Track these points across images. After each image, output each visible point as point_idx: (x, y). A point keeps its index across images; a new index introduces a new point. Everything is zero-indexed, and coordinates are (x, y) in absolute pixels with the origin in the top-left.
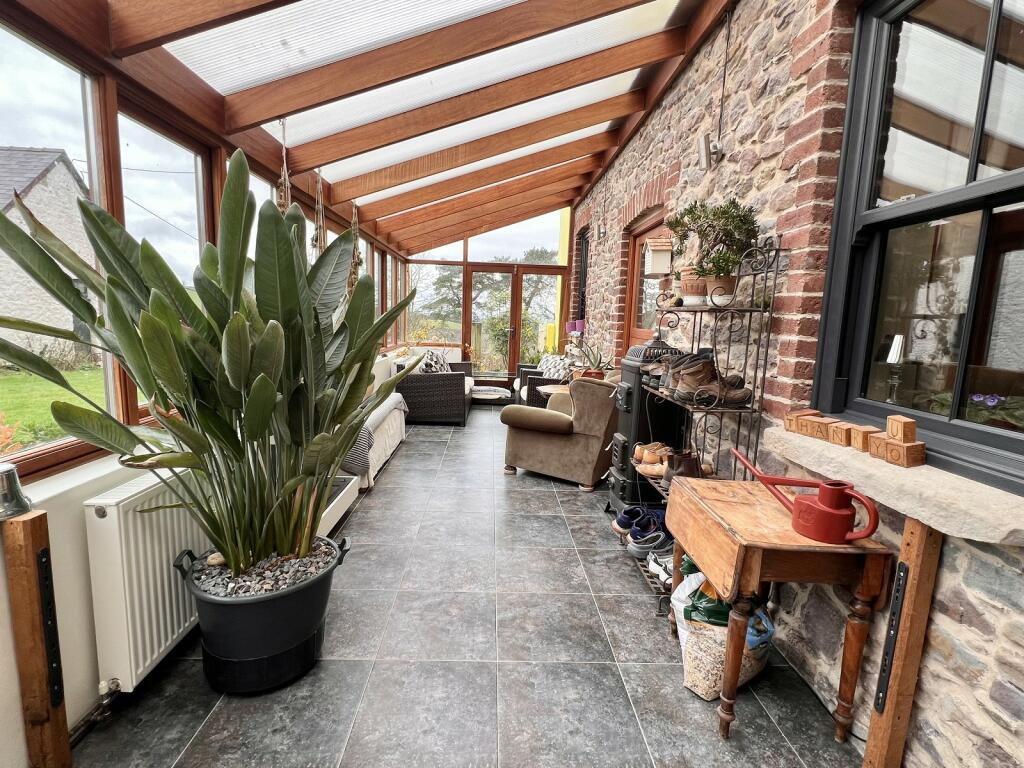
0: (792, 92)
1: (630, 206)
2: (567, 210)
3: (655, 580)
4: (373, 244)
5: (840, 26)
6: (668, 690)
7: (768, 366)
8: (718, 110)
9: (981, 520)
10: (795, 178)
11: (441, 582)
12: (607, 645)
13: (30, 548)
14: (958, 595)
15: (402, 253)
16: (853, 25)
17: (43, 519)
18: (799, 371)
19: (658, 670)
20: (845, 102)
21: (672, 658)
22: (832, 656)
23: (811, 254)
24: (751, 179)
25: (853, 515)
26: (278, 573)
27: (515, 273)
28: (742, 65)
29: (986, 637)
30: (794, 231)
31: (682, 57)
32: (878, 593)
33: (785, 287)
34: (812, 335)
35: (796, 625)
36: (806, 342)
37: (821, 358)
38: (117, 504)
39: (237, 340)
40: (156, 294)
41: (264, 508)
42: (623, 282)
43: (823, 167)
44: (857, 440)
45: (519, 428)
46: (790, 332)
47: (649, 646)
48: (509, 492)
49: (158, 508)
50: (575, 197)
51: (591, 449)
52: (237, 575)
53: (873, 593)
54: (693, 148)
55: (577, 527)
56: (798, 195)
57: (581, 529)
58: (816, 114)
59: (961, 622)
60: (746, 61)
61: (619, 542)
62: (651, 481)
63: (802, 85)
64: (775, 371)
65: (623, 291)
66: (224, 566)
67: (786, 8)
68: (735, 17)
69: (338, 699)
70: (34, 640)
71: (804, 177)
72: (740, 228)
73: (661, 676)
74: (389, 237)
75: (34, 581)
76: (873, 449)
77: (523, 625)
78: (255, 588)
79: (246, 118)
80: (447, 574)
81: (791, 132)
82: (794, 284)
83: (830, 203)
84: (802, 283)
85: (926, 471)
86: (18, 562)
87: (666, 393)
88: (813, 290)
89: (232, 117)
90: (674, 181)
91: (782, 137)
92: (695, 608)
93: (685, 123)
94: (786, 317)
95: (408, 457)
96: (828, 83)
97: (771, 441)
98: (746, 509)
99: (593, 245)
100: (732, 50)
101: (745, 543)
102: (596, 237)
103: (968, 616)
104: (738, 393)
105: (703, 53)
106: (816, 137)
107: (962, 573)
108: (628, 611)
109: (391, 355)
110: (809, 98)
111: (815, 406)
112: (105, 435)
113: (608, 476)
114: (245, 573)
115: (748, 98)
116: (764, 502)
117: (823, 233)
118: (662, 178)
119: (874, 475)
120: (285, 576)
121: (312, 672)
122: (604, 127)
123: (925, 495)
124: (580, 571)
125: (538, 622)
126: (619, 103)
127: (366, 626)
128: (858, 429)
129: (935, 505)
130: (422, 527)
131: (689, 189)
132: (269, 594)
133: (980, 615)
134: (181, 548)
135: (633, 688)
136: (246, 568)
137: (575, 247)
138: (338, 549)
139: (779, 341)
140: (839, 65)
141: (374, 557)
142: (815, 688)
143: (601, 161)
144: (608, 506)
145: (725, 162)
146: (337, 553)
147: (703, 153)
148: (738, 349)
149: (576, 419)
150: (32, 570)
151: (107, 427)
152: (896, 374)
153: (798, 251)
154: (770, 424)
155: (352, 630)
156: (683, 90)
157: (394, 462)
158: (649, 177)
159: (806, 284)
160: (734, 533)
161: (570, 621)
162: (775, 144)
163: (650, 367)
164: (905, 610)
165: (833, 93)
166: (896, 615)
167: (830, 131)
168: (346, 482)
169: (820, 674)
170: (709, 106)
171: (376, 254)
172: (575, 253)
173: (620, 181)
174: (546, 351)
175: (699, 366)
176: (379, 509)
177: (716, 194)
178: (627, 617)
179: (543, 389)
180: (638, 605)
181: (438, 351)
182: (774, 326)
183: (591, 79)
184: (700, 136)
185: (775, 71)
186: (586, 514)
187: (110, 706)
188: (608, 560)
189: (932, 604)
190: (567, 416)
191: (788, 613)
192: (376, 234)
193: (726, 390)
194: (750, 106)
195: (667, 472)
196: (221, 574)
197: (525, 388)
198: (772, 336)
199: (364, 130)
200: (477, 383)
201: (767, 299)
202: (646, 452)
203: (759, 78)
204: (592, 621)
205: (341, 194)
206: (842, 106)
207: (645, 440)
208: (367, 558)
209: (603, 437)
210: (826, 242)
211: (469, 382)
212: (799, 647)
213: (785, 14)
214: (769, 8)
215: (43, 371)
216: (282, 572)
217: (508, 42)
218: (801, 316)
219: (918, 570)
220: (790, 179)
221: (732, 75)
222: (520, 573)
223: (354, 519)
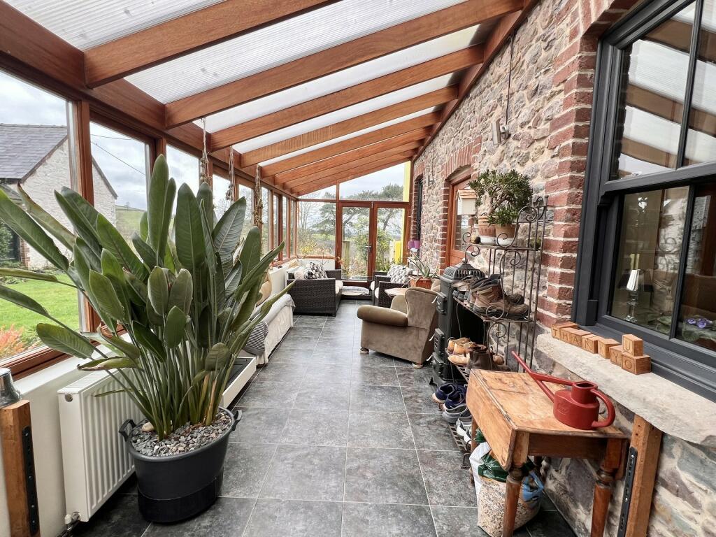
0: (554, 95)
1: (449, 164)
2: (409, 163)
3: (461, 441)
4: (272, 191)
5: (586, 50)
6: (465, 528)
7: (541, 289)
8: (506, 103)
9: (687, 424)
10: (557, 155)
11: (309, 438)
12: (423, 491)
13: (17, 428)
14: (674, 475)
15: (294, 195)
16: (596, 50)
17: (27, 406)
18: (562, 294)
19: (459, 512)
20: (591, 103)
21: (470, 502)
22: (587, 508)
23: (568, 211)
24: (529, 153)
25: (598, 407)
26: (189, 438)
27: (372, 206)
28: (521, 73)
29: (695, 510)
30: (557, 193)
31: (481, 65)
32: (617, 467)
33: (552, 232)
34: (571, 268)
35: (562, 480)
36: (566, 273)
37: (578, 285)
38: (80, 392)
39: (157, 285)
40: (105, 253)
41: (181, 391)
42: (445, 217)
43: (576, 149)
44: (602, 349)
45: (369, 321)
46: (555, 265)
47: (454, 492)
48: (363, 367)
49: (109, 392)
50: (414, 155)
51: (420, 338)
52: (161, 440)
53: (614, 467)
54: (490, 127)
55: (409, 396)
56: (559, 168)
57: (411, 397)
58: (571, 112)
59: (677, 496)
60: (524, 71)
61: (438, 408)
62: (459, 368)
63: (561, 91)
64: (545, 292)
65: (445, 223)
66: (153, 432)
67: (549, 36)
68: (516, 39)
69: (229, 529)
70: (19, 490)
71: (563, 156)
72: (517, 191)
73: (461, 517)
74: (284, 186)
75: (20, 448)
76: (613, 358)
77: (364, 473)
78: (173, 450)
79: (180, 118)
80: (313, 432)
81: (555, 123)
82: (557, 232)
83: (582, 175)
84: (562, 231)
85: (651, 377)
86: (9, 437)
87: (468, 305)
88: (571, 236)
89: (170, 118)
90: (477, 150)
91: (548, 125)
92: (486, 468)
93: (485, 109)
94: (552, 254)
95: (294, 340)
96: (578, 91)
97: (541, 345)
98: (521, 397)
99: (425, 188)
100: (514, 62)
101: (516, 428)
102: (427, 184)
103: (682, 492)
104: (519, 308)
105: (496, 62)
106: (570, 128)
107: (677, 459)
108: (441, 464)
109: (285, 266)
110: (566, 100)
111: (574, 320)
112: (73, 345)
113: (431, 360)
114: (167, 438)
115: (526, 95)
116: (535, 391)
117: (577, 196)
118: (470, 146)
119: (612, 380)
120: (194, 440)
121: (213, 507)
122: (431, 110)
123: (647, 400)
124: (408, 431)
125: (375, 471)
126: (439, 95)
127: (253, 471)
128: (603, 341)
129: (654, 409)
130: (299, 395)
131: (487, 156)
132: (182, 454)
133: (690, 493)
134: (125, 417)
135: (440, 526)
136: (168, 434)
137: (414, 189)
138: (233, 419)
139: (548, 271)
140: (586, 78)
141: (263, 418)
142: (576, 530)
143: (430, 132)
144: (432, 380)
145: (511, 140)
146: (232, 422)
147: (495, 133)
148: (519, 273)
149: (410, 316)
150: (17, 443)
151: (74, 339)
152: (634, 297)
153: (560, 208)
154: (542, 331)
155: (243, 474)
156: (483, 87)
157: (284, 344)
158: (461, 145)
159: (566, 232)
160: (509, 419)
161: (398, 471)
162: (544, 130)
163: (459, 284)
164: (635, 484)
165: (582, 98)
166: (629, 487)
167: (581, 124)
168: (247, 361)
169: (579, 521)
170: (500, 99)
171: (275, 198)
172: (413, 193)
173: (443, 146)
174: (394, 262)
175: (490, 289)
176: (271, 380)
177: (505, 162)
178: (440, 468)
179: (389, 292)
180: (449, 459)
181: (318, 262)
182: (544, 260)
183: (417, 81)
184: (493, 120)
185: (543, 79)
186: (416, 385)
187: (72, 531)
188: (429, 423)
189: (655, 480)
190: (404, 314)
191: (557, 471)
192: (275, 184)
193: (509, 306)
194: (527, 102)
195: (469, 362)
196: (150, 438)
197: (378, 289)
198: (543, 267)
199: (261, 120)
200: (345, 284)
201: (538, 242)
202: (456, 345)
203: (533, 83)
204: (413, 472)
205: (249, 161)
206: (589, 106)
207: (456, 336)
208: (259, 419)
209: (429, 329)
210: (580, 202)
211: (339, 285)
212: (564, 498)
213: (549, 40)
214: (538, 35)
215: (30, 306)
216: (192, 437)
217: (356, 62)
218: (562, 255)
219: (644, 454)
220: (554, 156)
221: (515, 79)
222: (365, 432)
223: (252, 388)
